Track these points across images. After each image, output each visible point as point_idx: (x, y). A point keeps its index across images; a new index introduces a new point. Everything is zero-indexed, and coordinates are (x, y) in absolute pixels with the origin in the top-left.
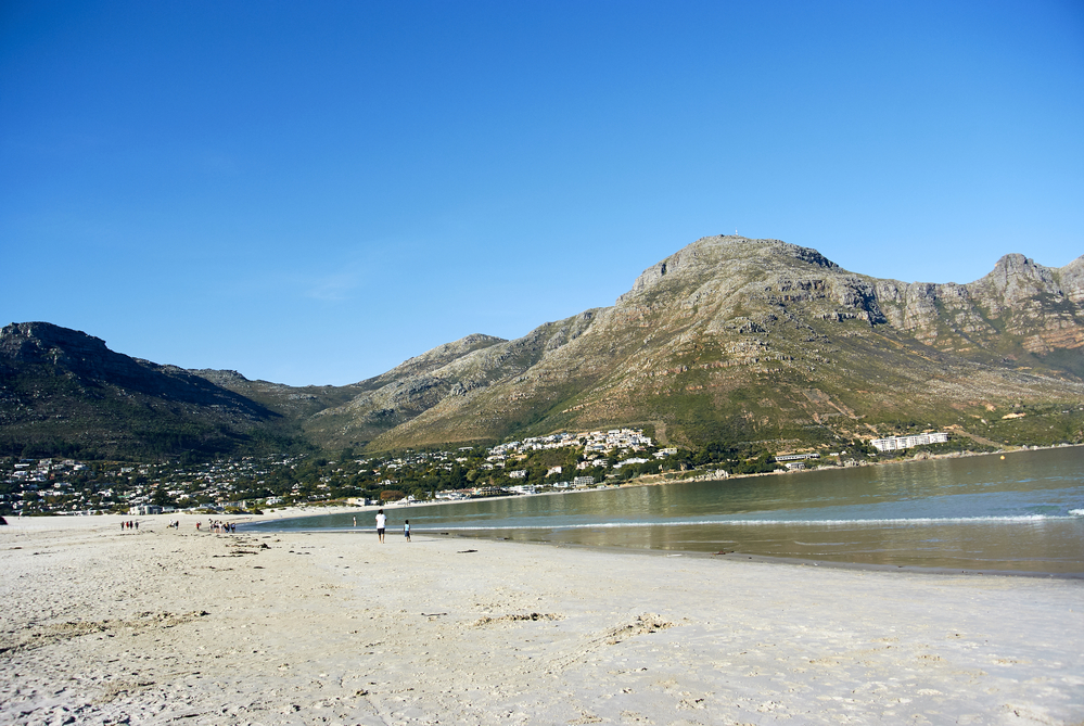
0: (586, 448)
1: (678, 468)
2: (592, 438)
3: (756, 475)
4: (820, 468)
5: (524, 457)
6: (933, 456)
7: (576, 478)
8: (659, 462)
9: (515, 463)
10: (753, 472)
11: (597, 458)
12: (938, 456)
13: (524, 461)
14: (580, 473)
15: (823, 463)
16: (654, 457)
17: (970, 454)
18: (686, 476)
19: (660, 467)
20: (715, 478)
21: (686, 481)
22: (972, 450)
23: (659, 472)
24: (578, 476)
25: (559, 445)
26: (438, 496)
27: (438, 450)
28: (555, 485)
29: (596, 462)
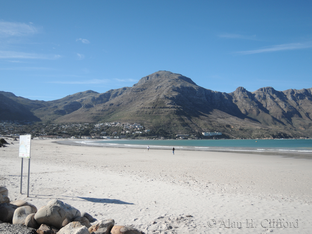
0: (124, 127)
1: (151, 136)
2: (126, 125)
7: (121, 136)
8: (145, 133)
9: (103, 130)
11: (127, 130)
13: (106, 129)
14: (122, 134)
19: (146, 135)
25: (116, 125)
26: (82, 138)
27: (78, 124)
28: (115, 137)
29: (127, 132)
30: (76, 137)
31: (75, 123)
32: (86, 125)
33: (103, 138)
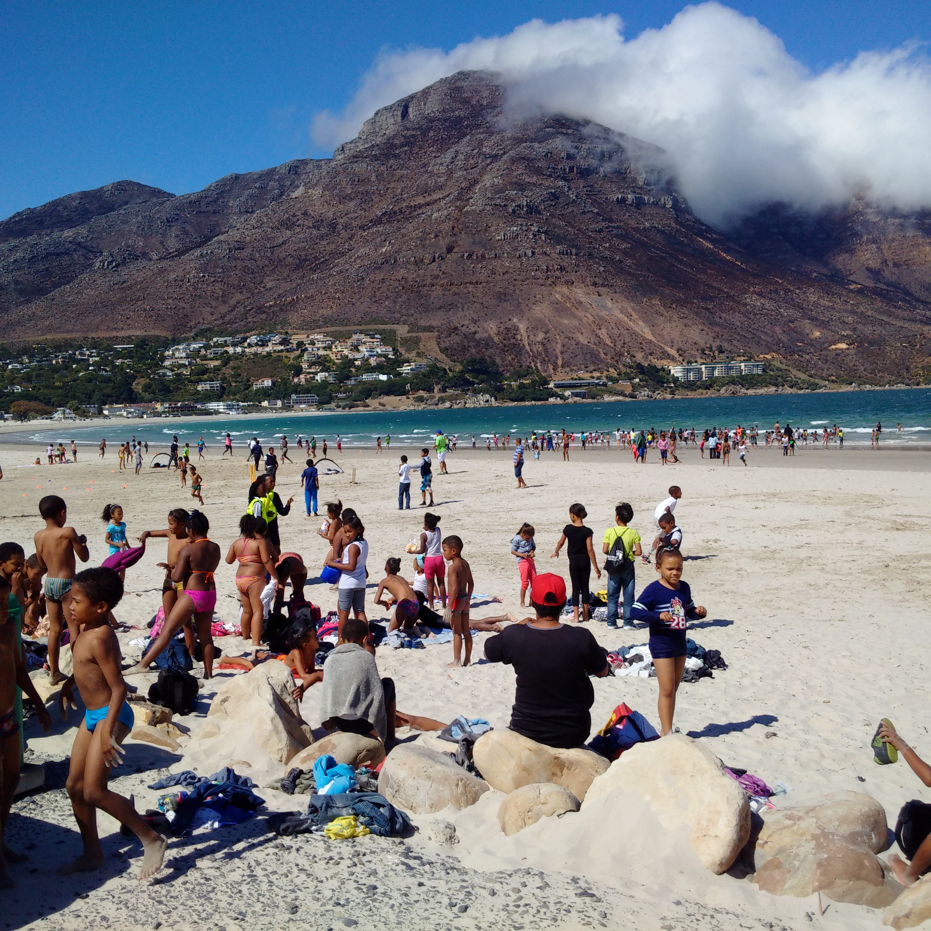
0: (306, 357)
1: (430, 390)
2: (313, 343)
3: (527, 403)
4: (608, 398)
5: (217, 363)
6: (744, 391)
7: (294, 396)
8: (406, 381)
9: (205, 371)
10: (523, 400)
11: (322, 371)
12: (751, 392)
13: (217, 369)
14: (298, 389)
15: (611, 393)
16: (400, 374)
17: (788, 390)
18: (442, 400)
19: (408, 387)
20: (477, 405)
21: (441, 406)
22: (791, 387)
23: (405, 393)
24: (296, 393)
25: (267, 349)
26: (106, 412)
27: (81, 348)
28: (265, 404)
29: (319, 377)
30: (76, 410)
31: (68, 344)
32: (119, 355)
33: (208, 413)
